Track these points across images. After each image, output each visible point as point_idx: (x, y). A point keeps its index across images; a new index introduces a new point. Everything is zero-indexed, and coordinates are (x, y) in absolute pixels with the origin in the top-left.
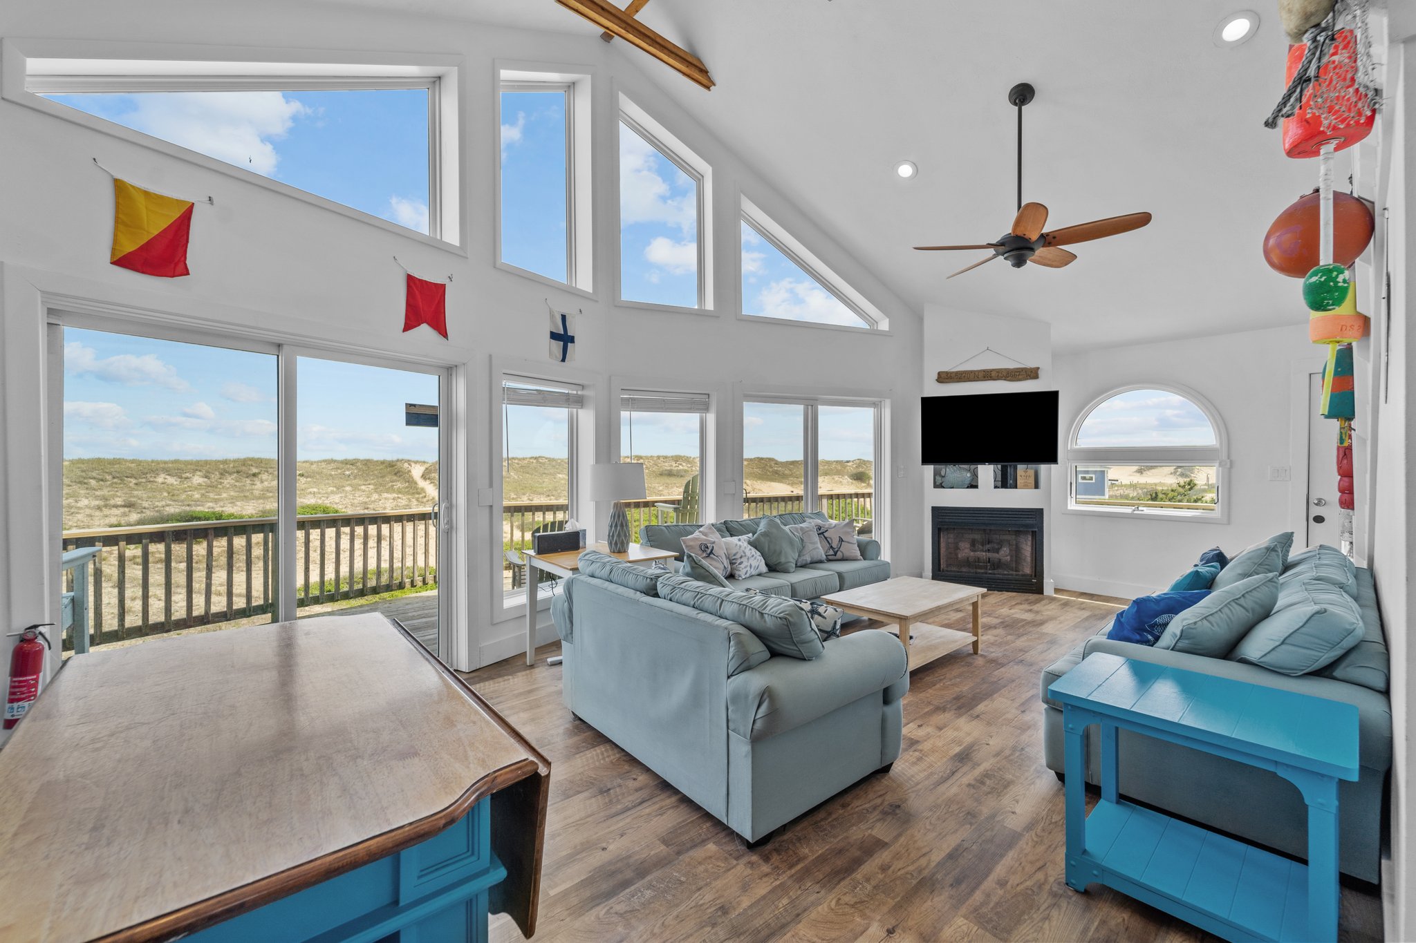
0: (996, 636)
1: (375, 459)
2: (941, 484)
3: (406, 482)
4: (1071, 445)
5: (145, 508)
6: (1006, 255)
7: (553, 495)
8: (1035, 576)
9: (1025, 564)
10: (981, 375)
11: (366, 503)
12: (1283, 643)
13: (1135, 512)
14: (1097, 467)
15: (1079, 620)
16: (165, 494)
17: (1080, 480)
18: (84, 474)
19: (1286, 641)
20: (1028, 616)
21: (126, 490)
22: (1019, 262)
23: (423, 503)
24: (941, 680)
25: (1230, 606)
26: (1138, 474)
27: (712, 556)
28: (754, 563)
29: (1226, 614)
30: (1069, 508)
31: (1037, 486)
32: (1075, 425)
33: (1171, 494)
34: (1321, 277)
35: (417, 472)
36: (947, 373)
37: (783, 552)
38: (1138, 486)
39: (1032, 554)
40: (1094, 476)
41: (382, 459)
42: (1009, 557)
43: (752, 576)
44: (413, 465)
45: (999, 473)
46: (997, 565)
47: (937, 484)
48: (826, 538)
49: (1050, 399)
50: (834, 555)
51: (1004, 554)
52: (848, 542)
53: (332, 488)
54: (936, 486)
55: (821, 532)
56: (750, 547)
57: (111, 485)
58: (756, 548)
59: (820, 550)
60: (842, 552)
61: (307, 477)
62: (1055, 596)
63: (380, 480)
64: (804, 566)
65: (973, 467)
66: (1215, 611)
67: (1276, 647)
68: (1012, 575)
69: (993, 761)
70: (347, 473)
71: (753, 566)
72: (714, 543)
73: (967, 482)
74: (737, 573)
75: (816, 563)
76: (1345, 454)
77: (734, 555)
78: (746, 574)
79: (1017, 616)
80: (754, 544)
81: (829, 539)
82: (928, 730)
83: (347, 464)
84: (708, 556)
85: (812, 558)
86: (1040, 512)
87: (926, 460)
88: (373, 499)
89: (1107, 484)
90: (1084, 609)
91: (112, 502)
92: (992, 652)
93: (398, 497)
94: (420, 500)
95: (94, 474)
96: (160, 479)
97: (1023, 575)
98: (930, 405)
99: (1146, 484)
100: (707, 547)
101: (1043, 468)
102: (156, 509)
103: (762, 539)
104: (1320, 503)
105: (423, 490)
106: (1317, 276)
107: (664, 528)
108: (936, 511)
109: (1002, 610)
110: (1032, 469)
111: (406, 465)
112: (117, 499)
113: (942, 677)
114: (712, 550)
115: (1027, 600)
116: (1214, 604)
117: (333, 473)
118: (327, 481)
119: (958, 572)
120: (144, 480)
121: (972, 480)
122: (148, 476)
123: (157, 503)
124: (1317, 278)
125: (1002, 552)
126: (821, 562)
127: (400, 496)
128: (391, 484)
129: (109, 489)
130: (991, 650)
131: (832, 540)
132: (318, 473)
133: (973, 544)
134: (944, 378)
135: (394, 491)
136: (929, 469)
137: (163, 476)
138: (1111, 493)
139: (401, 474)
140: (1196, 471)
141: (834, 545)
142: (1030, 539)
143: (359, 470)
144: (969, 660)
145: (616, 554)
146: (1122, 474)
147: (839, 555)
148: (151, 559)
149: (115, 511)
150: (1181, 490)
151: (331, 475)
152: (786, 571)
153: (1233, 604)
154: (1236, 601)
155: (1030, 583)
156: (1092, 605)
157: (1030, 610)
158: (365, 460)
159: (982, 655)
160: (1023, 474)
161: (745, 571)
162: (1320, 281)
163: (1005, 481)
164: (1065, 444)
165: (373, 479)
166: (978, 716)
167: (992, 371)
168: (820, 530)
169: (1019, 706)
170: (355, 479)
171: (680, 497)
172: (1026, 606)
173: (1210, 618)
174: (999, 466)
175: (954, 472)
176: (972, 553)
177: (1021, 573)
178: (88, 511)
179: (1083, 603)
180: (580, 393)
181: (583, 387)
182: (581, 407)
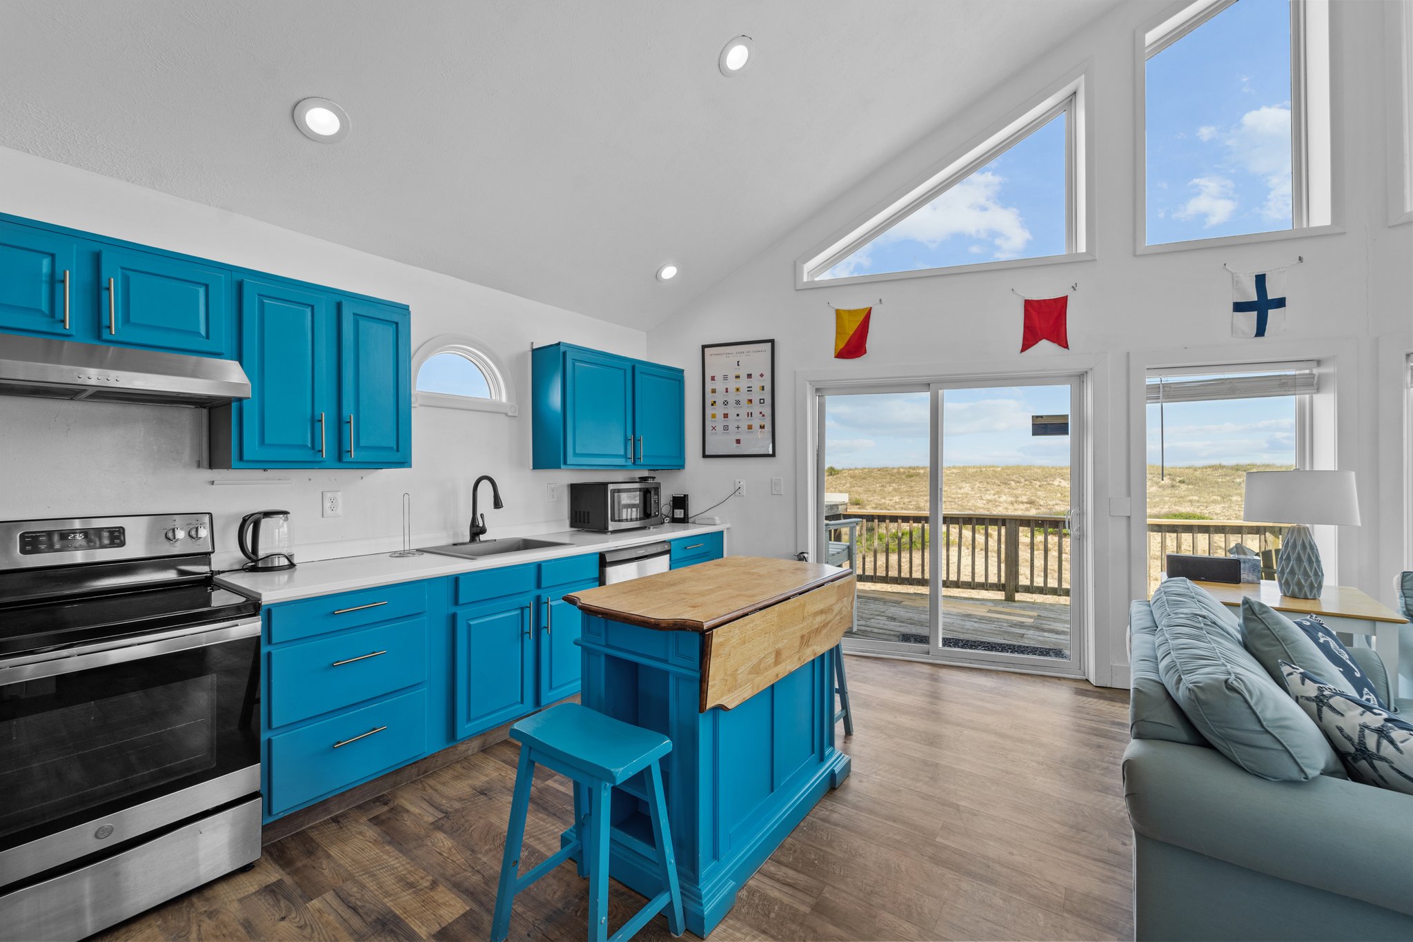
5: (1041, 505)
16: (1059, 495)
18: (1008, 477)
21: (1033, 490)
53: (1216, 497)
57: (1023, 486)
61: (1188, 484)
70: (1238, 480)
83: (1237, 470)
91: (1020, 499)
95: (1014, 478)
96: (1056, 483)
102: (1049, 507)
112: (1024, 497)
117: (1220, 480)
118: (1211, 489)
120: (1045, 483)
122: (1048, 479)
123: (1050, 502)
129: (1022, 489)
132: (1201, 480)
137: (1058, 479)
148: (1035, 547)
149: (1022, 507)
151: (1217, 483)
178: (1006, 505)
180: (1316, 371)
181: (1319, 363)
182: (1315, 391)
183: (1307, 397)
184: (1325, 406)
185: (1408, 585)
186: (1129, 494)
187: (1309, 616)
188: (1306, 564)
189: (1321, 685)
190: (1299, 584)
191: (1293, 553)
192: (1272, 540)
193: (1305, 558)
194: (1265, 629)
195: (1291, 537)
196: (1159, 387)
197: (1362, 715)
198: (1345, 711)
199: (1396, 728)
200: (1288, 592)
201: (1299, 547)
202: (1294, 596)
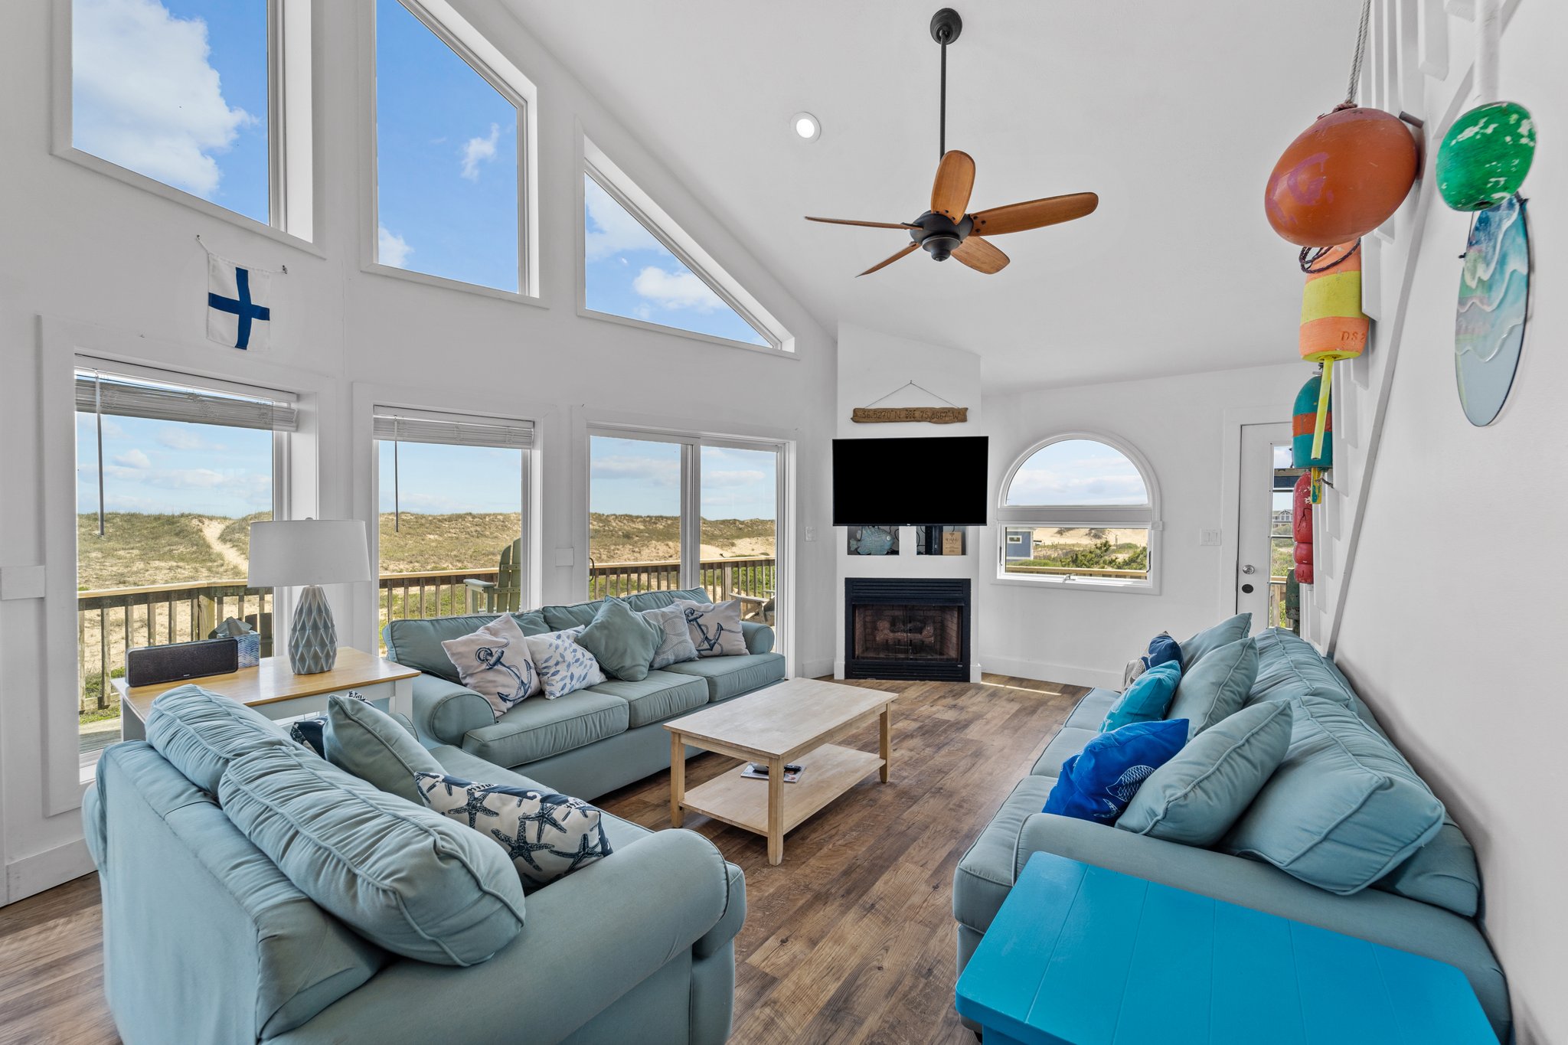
0: (911, 750)
1: (145, 513)
2: (856, 549)
3: (193, 545)
4: (1001, 504)
6: (924, 242)
7: (417, 562)
8: (961, 661)
9: (950, 646)
10: (903, 415)
11: (122, 575)
12: (1326, 838)
13: (1067, 582)
14: (1023, 528)
15: (1008, 716)
17: (1009, 542)
19: (1332, 836)
20: (950, 716)
22: (941, 254)
23: (218, 573)
24: (831, 837)
25: (1230, 760)
26: (1059, 535)
27: (499, 667)
28: (578, 671)
29: (1227, 775)
30: (998, 577)
31: (964, 552)
32: (1004, 481)
33: (1089, 556)
34: (1485, 126)
35: (212, 532)
36: (864, 410)
37: (629, 651)
38: (1059, 547)
39: (958, 632)
40: (1020, 537)
41: (157, 513)
42: (932, 638)
43: (574, 691)
44: (207, 522)
45: (923, 536)
46: (919, 648)
47: (852, 549)
48: (700, 626)
49: (979, 445)
50: (710, 651)
51: (928, 634)
52: (729, 631)
54: (850, 552)
55: (693, 618)
56: (575, 646)
58: (586, 647)
59: (687, 642)
60: (720, 645)
62: (982, 683)
63: (151, 543)
64: (664, 668)
65: (894, 528)
66: (1211, 770)
67: (1316, 845)
68: (936, 660)
69: (884, 1007)
71: (576, 676)
72: (506, 645)
73: (887, 547)
74: (548, 689)
75: (684, 661)
76: (1304, 515)
77: (546, 661)
78: (562, 689)
79: (938, 716)
80: (583, 642)
81: (703, 627)
82: (796, 947)
84: (491, 668)
85: (676, 656)
86: (966, 583)
87: (838, 520)
88: (135, 569)
89: (1033, 544)
90: (1013, 700)
92: (905, 778)
93: (178, 567)
94: (214, 569)
97: (948, 660)
98: (844, 450)
99: (1066, 545)
100: (491, 654)
101: (971, 530)
103: (597, 634)
104: (1249, 570)
105: (220, 556)
106: (1476, 125)
107: (428, 624)
108: (850, 583)
109: (922, 709)
110: (959, 531)
111: (195, 522)
113: (833, 832)
114: (500, 658)
115: (951, 691)
116: (1208, 757)
119: (876, 658)
121: (894, 543)
124: (1476, 129)
125: (925, 632)
126: (690, 660)
127: (181, 564)
128: (168, 548)
130: (905, 774)
131: (707, 628)
133: (893, 624)
134: (861, 416)
135: (173, 558)
136: (843, 531)
138: (1036, 554)
139: (185, 533)
140: (1107, 532)
141: (711, 636)
142: (956, 615)
143: (118, 528)
144: (873, 794)
145: (303, 678)
146: (1045, 535)
147: (717, 649)
150: (1098, 552)
152: (632, 679)
153: (1235, 756)
154: (1238, 750)
155: (955, 669)
156: (1021, 693)
157: (954, 706)
158: (129, 514)
159: (891, 784)
160: (950, 537)
161: (561, 684)
162: (1483, 134)
163: (930, 546)
164: (995, 502)
165: (139, 542)
166: (873, 906)
167: (915, 410)
168: (692, 614)
169: (931, 876)
170: (109, 541)
171: (496, 569)
172: (949, 701)
173: (1205, 784)
174: (923, 528)
175: (870, 535)
176: (891, 635)
177: (945, 657)
179: (1012, 691)
180: (294, 406)
181: (299, 397)
182: (295, 429)
183: (285, 434)
184: (305, 447)
185: (396, 635)
186: (41, 559)
187: (348, 694)
188: (322, 631)
189: (469, 787)
190: (316, 657)
191: (309, 621)
192: (206, 604)
193: (321, 625)
194: (364, 734)
195: (306, 602)
196: (94, 387)
197: (519, 806)
198: (499, 808)
199: (555, 807)
200: (303, 670)
201: (314, 613)
202: (310, 673)
